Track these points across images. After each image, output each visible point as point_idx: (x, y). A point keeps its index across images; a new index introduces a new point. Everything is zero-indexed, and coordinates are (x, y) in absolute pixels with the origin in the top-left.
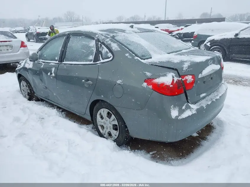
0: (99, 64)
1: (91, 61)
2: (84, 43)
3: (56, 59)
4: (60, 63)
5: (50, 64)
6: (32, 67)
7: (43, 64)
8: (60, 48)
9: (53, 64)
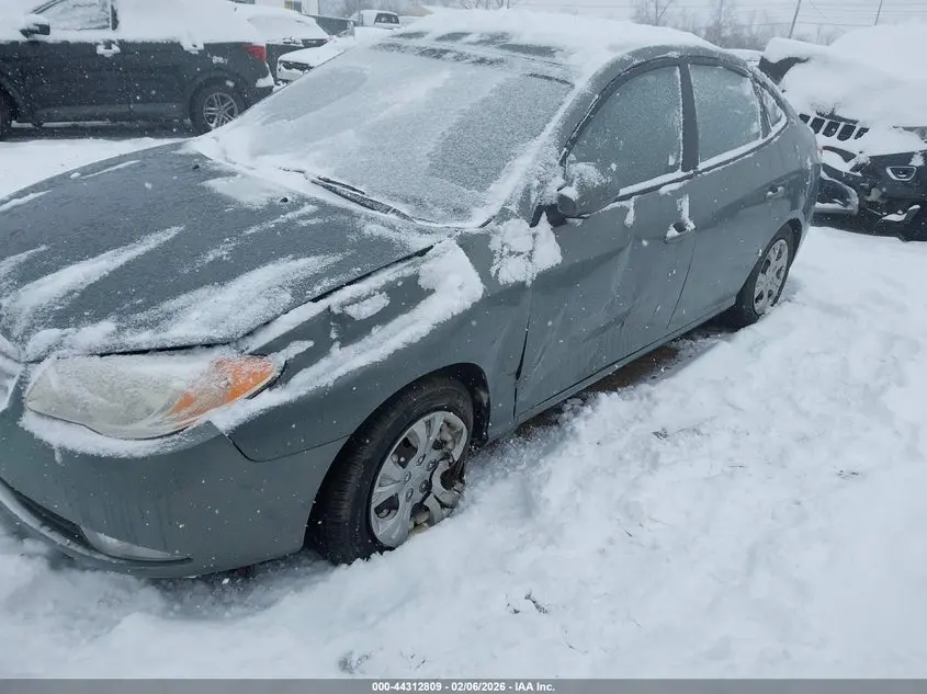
0: (775, 140)
1: (757, 135)
2: (731, 88)
3: (672, 162)
4: (692, 172)
5: (663, 190)
6: (559, 259)
7: (630, 204)
8: (678, 117)
9: (676, 186)
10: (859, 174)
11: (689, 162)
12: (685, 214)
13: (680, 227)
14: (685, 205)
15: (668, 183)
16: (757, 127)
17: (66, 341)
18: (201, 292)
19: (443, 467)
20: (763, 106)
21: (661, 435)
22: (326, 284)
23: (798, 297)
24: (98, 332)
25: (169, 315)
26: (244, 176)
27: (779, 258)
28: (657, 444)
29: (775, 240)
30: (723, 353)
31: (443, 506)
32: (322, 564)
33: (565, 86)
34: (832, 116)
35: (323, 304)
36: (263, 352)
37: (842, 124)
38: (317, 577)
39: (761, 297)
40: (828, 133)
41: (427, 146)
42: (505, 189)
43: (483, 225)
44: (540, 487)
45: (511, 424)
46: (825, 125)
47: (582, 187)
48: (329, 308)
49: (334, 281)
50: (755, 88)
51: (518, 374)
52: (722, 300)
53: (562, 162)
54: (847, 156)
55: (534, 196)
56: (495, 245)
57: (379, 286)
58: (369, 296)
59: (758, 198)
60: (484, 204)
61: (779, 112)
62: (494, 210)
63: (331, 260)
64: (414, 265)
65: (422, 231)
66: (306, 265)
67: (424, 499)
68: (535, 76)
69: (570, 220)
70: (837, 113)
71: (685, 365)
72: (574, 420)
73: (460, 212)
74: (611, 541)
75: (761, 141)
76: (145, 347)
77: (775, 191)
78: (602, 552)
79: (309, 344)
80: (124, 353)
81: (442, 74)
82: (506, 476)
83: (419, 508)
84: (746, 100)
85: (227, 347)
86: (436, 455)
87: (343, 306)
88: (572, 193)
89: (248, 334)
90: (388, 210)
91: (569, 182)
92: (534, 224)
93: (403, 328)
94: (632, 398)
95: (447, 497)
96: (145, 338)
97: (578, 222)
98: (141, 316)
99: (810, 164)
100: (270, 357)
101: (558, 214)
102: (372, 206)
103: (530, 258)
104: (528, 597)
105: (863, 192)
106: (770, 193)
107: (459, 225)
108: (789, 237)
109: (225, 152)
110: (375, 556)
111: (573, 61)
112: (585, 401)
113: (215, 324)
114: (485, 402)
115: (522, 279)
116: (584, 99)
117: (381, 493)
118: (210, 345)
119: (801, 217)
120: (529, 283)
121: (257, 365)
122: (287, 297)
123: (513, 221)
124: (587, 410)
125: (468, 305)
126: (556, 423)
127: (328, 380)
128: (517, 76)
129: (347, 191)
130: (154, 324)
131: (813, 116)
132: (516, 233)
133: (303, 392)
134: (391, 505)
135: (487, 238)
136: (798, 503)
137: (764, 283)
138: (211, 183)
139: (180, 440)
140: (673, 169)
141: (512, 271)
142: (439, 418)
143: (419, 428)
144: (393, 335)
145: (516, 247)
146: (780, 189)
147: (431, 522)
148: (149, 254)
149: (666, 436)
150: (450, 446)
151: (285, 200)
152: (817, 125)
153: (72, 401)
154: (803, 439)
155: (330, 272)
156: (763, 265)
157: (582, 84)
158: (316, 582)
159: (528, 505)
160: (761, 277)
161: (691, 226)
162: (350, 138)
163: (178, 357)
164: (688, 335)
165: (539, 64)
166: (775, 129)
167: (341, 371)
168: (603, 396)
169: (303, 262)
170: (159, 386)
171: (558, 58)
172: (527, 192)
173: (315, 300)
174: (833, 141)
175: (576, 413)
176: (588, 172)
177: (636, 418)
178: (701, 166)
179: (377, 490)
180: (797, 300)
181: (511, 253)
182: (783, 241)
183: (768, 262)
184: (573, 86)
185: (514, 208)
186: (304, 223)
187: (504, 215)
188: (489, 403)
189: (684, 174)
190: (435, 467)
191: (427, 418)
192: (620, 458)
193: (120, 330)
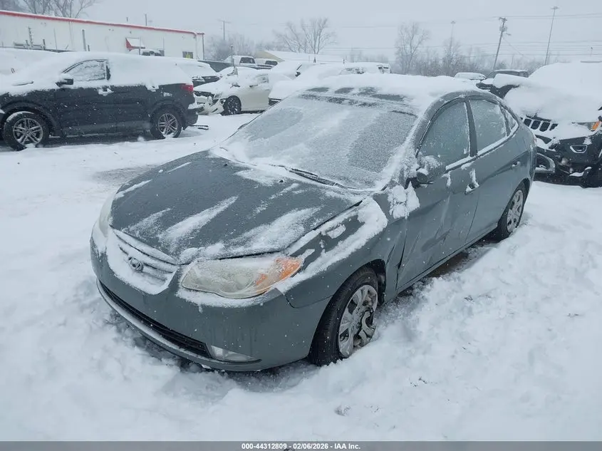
0: (513, 136)
1: (504, 135)
2: (490, 111)
3: (465, 152)
4: (475, 156)
5: (463, 167)
6: (418, 205)
7: (448, 175)
8: (468, 129)
9: (468, 165)
10: (554, 150)
11: (473, 152)
12: (474, 179)
13: (472, 186)
14: (473, 174)
15: (465, 163)
16: (504, 130)
17: (201, 254)
18: (261, 228)
19: (367, 315)
20: (506, 119)
21: (469, 299)
22: (318, 221)
23: (530, 222)
24: (217, 248)
25: (249, 239)
26: (254, 170)
27: (518, 200)
28: (468, 304)
29: (517, 190)
30: (495, 255)
31: (368, 336)
32: (311, 366)
33: (412, 117)
34: (535, 117)
35: (318, 231)
36: (295, 255)
37: (542, 122)
38: (312, 372)
39: (510, 222)
40: (534, 127)
41: (346, 150)
42: (390, 171)
43: (383, 189)
44: (414, 326)
45: (394, 294)
46: (541, 124)
47: (429, 168)
48: (320, 233)
49: (321, 220)
50: (501, 110)
51: (399, 265)
52: (490, 225)
53: (417, 156)
54: (546, 140)
55: (405, 174)
56: (390, 199)
57: (341, 221)
58: (337, 226)
59: (507, 167)
60: (381, 179)
61: (514, 121)
62: (387, 181)
63: (316, 210)
64: (355, 210)
65: (355, 194)
66: (305, 213)
67: (359, 332)
68: (396, 111)
69: (422, 185)
70: (538, 116)
71: (474, 262)
72: (422, 293)
73: (370, 183)
74: (456, 352)
75: (506, 138)
76: (242, 254)
77: (516, 164)
78: (453, 357)
79: (313, 250)
80: (232, 258)
81: (345, 113)
82: (393, 322)
83: (357, 337)
84: (497, 116)
85: (279, 253)
86: (363, 308)
87: (327, 231)
88: (424, 171)
89: (289, 247)
90: (333, 184)
91: (422, 166)
92: (406, 187)
93: (353, 242)
94: (449, 280)
95: (369, 332)
96: (240, 250)
97: (426, 186)
98: (235, 240)
99: (532, 148)
100: (299, 257)
101: (416, 182)
102: (324, 182)
103: (405, 205)
104: (420, 379)
105: (557, 161)
106: (514, 165)
107: (372, 190)
108: (524, 189)
109: (234, 156)
110: (339, 361)
111: (414, 102)
112: (424, 283)
113: (274, 242)
114: (383, 281)
115: (403, 215)
116: (424, 123)
117: (343, 326)
118: (271, 252)
119: (529, 178)
120: (406, 217)
121: (294, 261)
122: (302, 229)
123: (397, 186)
124: (428, 287)
125: (382, 230)
126: (411, 294)
127: (324, 268)
128: (386, 112)
129: (309, 176)
130: (243, 244)
131: (525, 118)
132: (398, 193)
133: (314, 274)
134: (345, 334)
135: (386, 196)
136: (550, 330)
137: (512, 215)
138: (240, 173)
139: (263, 298)
140: (466, 156)
141: (399, 212)
142: (366, 288)
143: (358, 292)
144: (349, 245)
145: (400, 200)
146: (518, 163)
147: (362, 345)
148: (227, 210)
149: (472, 300)
150: (370, 304)
151: (282, 181)
152: (527, 122)
153: (208, 282)
154: (546, 298)
155: (317, 215)
156: (511, 204)
157: (421, 116)
158: (313, 375)
159: (409, 335)
160: (510, 211)
161: (477, 185)
162: (302, 147)
163: (257, 258)
164: (472, 246)
165: (396, 105)
166: (513, 131)
167: (329, 263)
168: (435, 279)
169: (303, 211)
170: (249, 274)
171: (406, 102)
172: (402, 172)
173: (315, 229)
174: (537, 132)
175: (422, 289)
176: (431, 160)
177: (453, 291)
178: (479, 153)
179: (341, 325)
180: (530, 223)
181: (397, 203)
182: (520, 191)
183: (513, 203)
184: (416, 117)
185: (396, 180)
186: (296, 192)
187: (392, 184)
188: (385, 282)
189: (471, 158)
190: (363, 315)
191: (361, 288)
192: (451, 312)
193: (227, 247)
